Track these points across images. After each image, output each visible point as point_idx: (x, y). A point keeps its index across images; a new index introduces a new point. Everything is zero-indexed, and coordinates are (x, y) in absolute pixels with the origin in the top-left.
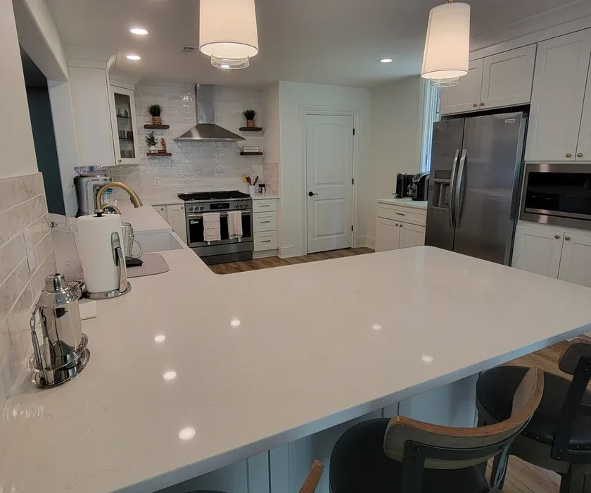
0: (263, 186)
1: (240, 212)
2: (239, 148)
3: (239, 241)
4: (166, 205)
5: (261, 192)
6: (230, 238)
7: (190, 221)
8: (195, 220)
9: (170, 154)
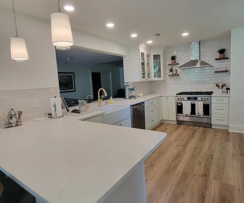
0: (229, 89)
1: (203, 102)
2: (214, 69)
3: (202, 117)
4: (168, 96)
5: (227, 92)
6: (196, 114)
7: (177, 104)
8: (180, 104)
9: (178, 75)
